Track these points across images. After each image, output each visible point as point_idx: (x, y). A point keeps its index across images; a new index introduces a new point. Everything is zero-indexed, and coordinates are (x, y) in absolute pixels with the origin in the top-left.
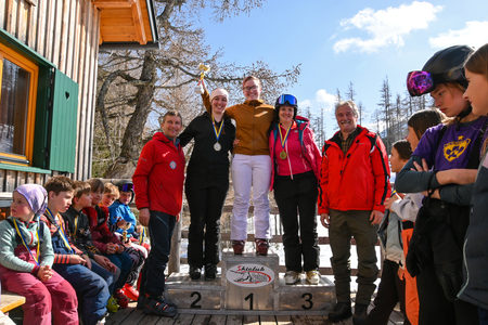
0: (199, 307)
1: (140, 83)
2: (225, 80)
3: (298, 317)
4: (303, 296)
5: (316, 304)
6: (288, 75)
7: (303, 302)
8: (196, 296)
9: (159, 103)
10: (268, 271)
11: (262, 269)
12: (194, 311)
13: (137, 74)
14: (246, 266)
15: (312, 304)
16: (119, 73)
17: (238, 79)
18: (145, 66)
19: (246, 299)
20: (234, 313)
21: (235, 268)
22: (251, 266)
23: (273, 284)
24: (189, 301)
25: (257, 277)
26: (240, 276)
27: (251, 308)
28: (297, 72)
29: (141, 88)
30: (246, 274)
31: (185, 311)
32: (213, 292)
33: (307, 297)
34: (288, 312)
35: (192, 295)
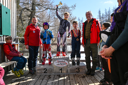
0: (46, 73)
3: (75, 75)
4: (77, 69)
5: (81, 70)
6: (72, 7)
7: (77, 70)
8: (45, 70)
9: (37, 16)
11: (65, 61)
12: (45, 74)
13: (30, 8)
14: (60, 60)
15: (79, 71)
16: (25, 8)
18: (32, 6)
19: (60, 70)
20: (57, 74)
21: (57, 61)
23: (68, 65)
24: (44, 71)
25: (63, 64)
26: (58, 63)
27: (62, 72)
28: (75, 6)
29: (32, 12)
30: (60, 63)
31: (43, 74)
32: (50, 68)
33: (78, 69)
34: (72, 74)
35: (44, 69)
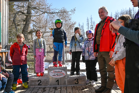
0: (41, 85)
1: (26, 14)
2: (53, 13)
3: (74, 87)
4: (75, 80)
6: (72, 11)
7: (75, 82)
8: (40, 81)
9: (33, 21)
10: (63, 72)
11: (61, 71)
12: (39, 86)
13: (26, 12)
14: (56, 70)
15: (78, 82)
16: (20, 12)
17: (57, 13)
18: (28, 9)
19: (56, 81)
20: (53, 86)
22: (58, 70)
23: (65, 76)
24: (38, 83)
25: (60, 74)
26: (54, 74)
27: (58, 84)
28: (74, 10)
29: (27, 16)
30: (56, 73)
31: (36, 86)
32: (45, 80)
33: (77, 80)
34: (71, 85)
35: (38, 81)
